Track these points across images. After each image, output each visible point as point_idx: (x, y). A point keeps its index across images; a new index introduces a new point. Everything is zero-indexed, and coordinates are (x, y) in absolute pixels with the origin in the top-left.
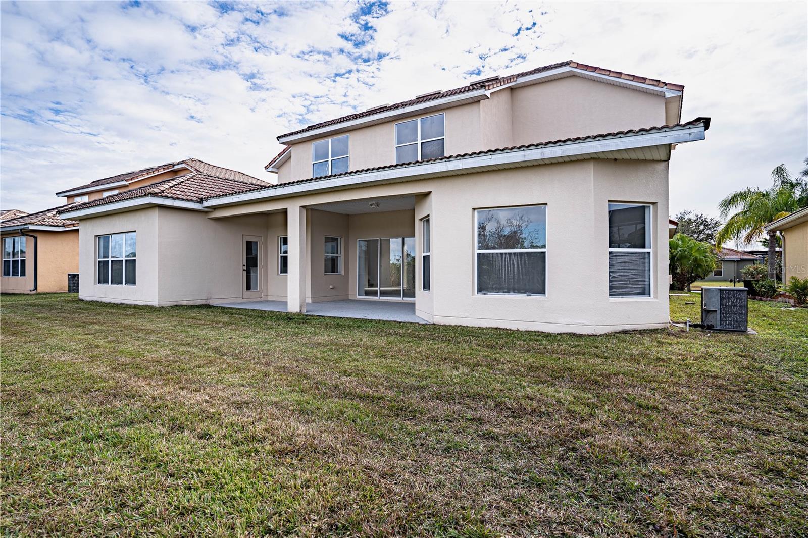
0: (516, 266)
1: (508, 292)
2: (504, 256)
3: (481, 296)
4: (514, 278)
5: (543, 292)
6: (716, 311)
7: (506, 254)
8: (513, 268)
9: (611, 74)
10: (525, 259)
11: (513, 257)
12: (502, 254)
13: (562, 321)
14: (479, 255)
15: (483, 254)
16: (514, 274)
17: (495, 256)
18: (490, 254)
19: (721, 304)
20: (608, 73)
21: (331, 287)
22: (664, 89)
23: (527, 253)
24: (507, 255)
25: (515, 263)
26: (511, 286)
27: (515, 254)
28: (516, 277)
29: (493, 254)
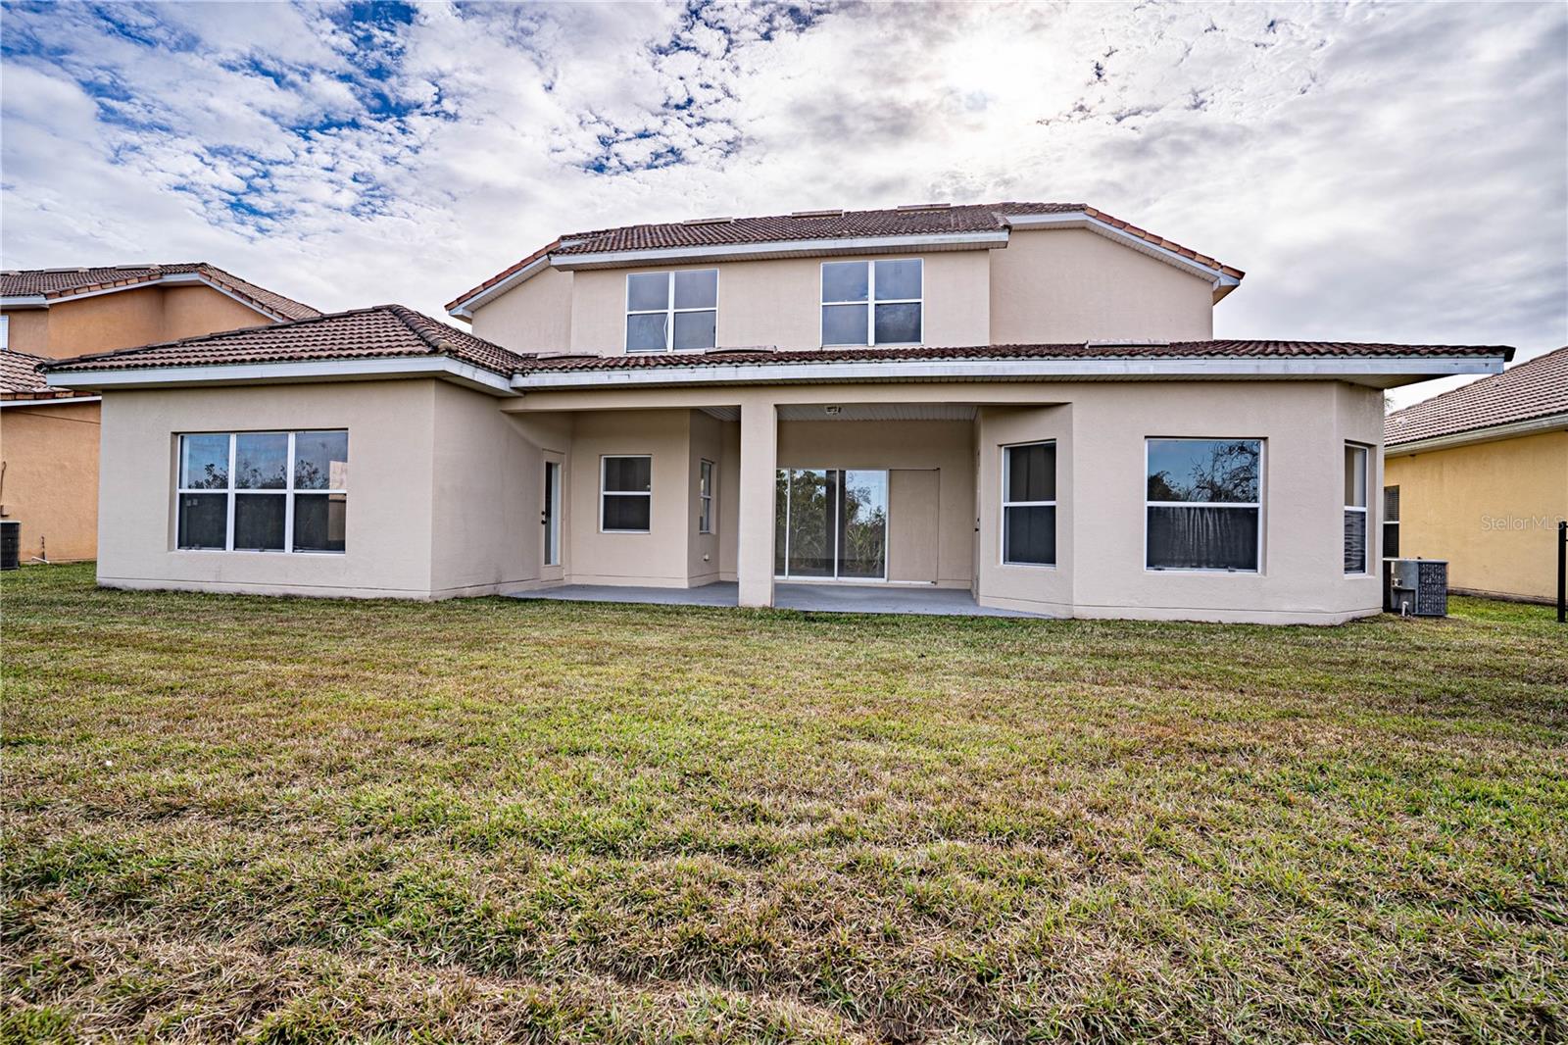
0: (1211, 528)
1: (1199, 566)
2: (1192, 512)
3: (1152, 572)
4: (1208, 545)
5: (1252, 565)
6: (1414, 591)
7: (1195, 508)
8: (1207, 530)
9: (1147, 238)
10: (1226, 520)
11: (1207, 513)
12: (1189, 509)
13: (1288, 607)
14: (1150, 509)
15: (1158, 508)
16: (1208, 539)
17: (1178, 512)
18: (1169, 508)
19: (1420, 582)
20: (1142, 235)
21: (707, 557)
22: (1219, 273)
23: (1230, 509)
24: (1198, 512)
25: (1210, 523)
26: (1204, 558)
27: (1210, 509)
28: (1212, 543)
29: (1174, 508)
